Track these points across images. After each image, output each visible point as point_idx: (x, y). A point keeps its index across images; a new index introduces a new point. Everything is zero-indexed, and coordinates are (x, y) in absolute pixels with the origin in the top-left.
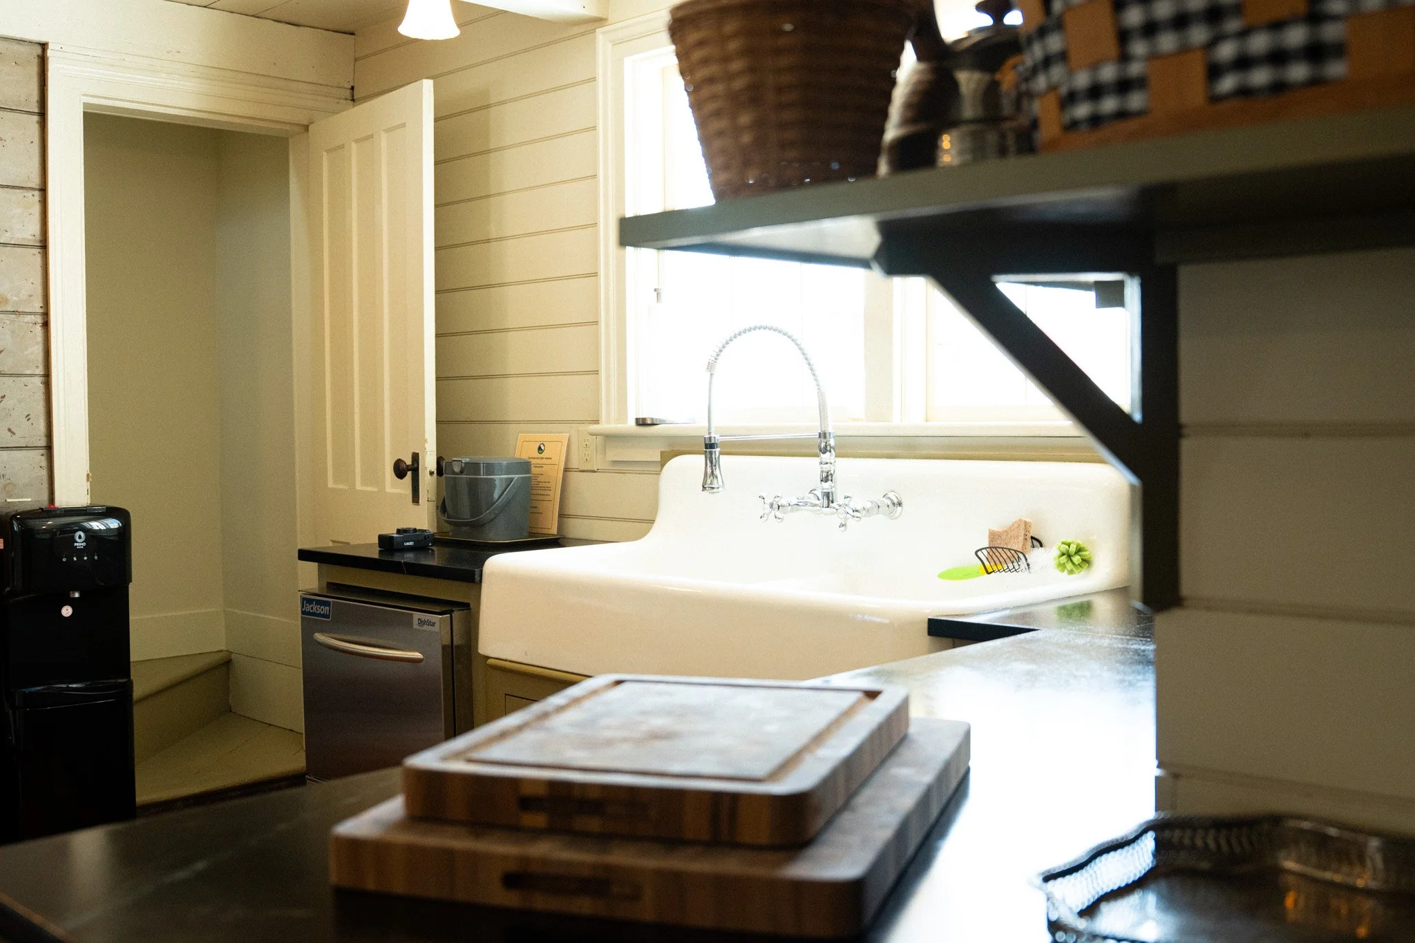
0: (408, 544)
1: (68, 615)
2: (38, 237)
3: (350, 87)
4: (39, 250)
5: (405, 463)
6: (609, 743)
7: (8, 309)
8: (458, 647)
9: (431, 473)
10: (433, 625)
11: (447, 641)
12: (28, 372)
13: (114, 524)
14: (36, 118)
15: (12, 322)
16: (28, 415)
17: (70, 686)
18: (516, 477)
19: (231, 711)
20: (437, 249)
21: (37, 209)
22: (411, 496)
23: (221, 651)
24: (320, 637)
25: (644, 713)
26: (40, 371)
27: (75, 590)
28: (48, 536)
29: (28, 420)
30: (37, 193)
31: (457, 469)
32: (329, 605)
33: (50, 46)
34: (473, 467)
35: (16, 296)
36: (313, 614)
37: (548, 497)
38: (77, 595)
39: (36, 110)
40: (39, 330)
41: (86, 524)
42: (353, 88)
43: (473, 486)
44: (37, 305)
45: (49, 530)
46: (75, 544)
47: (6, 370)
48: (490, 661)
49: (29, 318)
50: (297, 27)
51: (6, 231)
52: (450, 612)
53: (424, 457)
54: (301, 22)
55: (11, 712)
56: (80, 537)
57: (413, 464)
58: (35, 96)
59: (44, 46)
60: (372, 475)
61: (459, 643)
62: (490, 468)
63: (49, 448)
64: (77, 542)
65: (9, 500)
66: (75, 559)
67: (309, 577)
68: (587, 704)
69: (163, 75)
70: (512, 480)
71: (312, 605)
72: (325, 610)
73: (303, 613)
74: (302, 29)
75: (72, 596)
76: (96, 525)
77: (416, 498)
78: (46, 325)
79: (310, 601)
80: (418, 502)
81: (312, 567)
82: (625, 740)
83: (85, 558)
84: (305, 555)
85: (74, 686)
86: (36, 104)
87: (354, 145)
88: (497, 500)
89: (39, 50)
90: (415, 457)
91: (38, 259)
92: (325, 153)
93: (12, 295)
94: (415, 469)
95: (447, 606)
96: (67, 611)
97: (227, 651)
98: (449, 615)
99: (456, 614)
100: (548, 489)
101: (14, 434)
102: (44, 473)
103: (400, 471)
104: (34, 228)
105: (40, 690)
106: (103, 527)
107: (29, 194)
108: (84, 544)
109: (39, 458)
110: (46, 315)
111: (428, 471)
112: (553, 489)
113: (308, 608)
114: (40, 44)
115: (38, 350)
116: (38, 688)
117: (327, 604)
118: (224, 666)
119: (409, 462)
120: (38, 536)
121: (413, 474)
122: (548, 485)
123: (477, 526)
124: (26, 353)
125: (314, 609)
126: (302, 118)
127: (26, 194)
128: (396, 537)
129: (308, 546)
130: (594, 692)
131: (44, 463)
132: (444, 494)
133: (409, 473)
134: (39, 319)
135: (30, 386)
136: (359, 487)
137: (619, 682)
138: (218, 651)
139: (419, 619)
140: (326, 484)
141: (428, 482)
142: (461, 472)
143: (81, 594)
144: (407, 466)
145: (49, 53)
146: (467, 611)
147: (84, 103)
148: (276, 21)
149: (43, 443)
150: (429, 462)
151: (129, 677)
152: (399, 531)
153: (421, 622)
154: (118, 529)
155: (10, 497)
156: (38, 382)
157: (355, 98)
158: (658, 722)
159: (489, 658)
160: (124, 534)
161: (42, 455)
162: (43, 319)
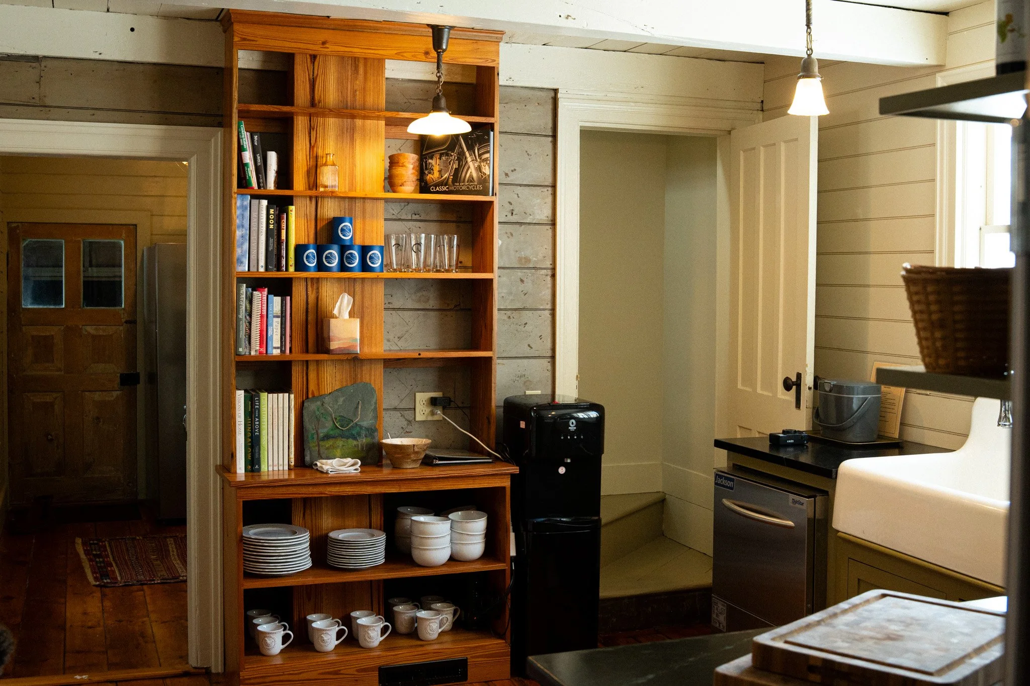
0: (789, 441)
1: (562, 473)
2: (550, 218)
3: (760, 101)
4: (550, 227)
5: (791, 380)
6: (861, 639)
7: (530, 266)
8: (819, 520)
9: (810, 388)
10: (802, 504)
11: (811, 515)
12: (542, 307)
13: (593, 414)
14: (550, 139)
15: (533, 274)
16: (541, 336)
17: (562, 519)
18: (869, 396)
19: (663, 535)
20: (818, 223)
21: (549, 199)
22: (795, 403)
23: (659, 492)
24: (726, 502)
25: (889, 621)
26: (549, 306)
27: (567, 458)
28: (552, 421)
29: (541, 339)
30: (550, 189)
31: (827, 389)
32: (733, 481)
33: (560, 91)
34: (839, 388)
35: (536, 258)
36: (723, 486)
37: (894, 410)
38: (569, 461)
39: (551, 134)
40: (549, 279)
41: (575, 415)
42: (762, 102)
43: (839, 400)
44: (548, 264)
45: (553, 417)
46: (569, 428)
47: (528, 306)
48: (839, 534)
49: (544, 272)
50: (723, 62)
51: (531, 215)
52: (814, 497)
53: (805, 377)
54: (726, 58)
55: (525, 533)
56: (573, 423)
57: (797, 381)
58: (550, 125)
59: (556, 91)
60: (768, 384)
61: (820, 518)
62: (850, 390)
63: (553, 357)
64: (570, 427)
65: (528, 392)
66: (569, 437)
67: (721, 459)
68: (860, 610)
69: (633, 104)
70: (866, 399)
71: (722, 480)
72: (730, 484)
73: (716, 484)
74: (727, 63)
75: (565, 461)
76: (581, 415)
77: (798, 405)
78: (554, 276)
79: (721, 477)
80: (800, 408)
81: (723, 453)
82: (872, 638)
83: (575, 437)
84: (719, 444)
85: (564, 519)
86: (550, 130)
87: (762, 148)
88: (857, 411)
89: (552, 94)
90: (799, 376)
91: (550, 233)
92: (741, 152)
93: (533, 257)
94: (798, 384)
95: (812, 492)
96: (562, 470)
97: (663, 492)
98: (813, 499)
99: (819, 498)
100: (893, 404)
101: (532, 348)
102: (549, 374)
103: (787, 385)
104: (547, 212)
105: (543, 521)
106: (586, 417)
107: (545, 189)
108: (575, 428)
109: (546, 364)
110: (554, 269)
111: (807, 386)
112: (897, 404)
113: (719, 481)
114: (553, 90)
115: (548, 293)
116: (542, 519)
117: (732, 480)
118: (660, 504)
119: (794, 379)
120: (545, 421)
121: (796, 388)
122: (894, 402)
123: (841, 430)
124: (540, 295)
125: (723, 482)
126: (725, 126)
127: (543, 190)
128: (782, 437)
129: (721, 437)
130: (868, 601)
131: (550, 368)
132: (818, 405)
133: (794, 387)
134: (550, 272)
135: (543, 317)
136: (759, 391)
137: (884, 596)
138: (657, 492)
139: (793, 499)
140: (736, 386)
141: (807, 395)
142: (830, 391)
143: (571, 460)
144: (793, 382)
145: (559, 95)
146: (826, 496)
147: (580, 126)
148: (708, 59)
149: (549, 354)
150: (808, 380)
151: (599, 516)
152: (784, 432)
153: (794, 502)
154: (597, 418)
155: (528, 390)
156: (547, 314)
157: (764, 109)
158: (894, 628)
159: (838, 531)
160: (600, 420)
161: (549, 362)
162: (552, 272)
